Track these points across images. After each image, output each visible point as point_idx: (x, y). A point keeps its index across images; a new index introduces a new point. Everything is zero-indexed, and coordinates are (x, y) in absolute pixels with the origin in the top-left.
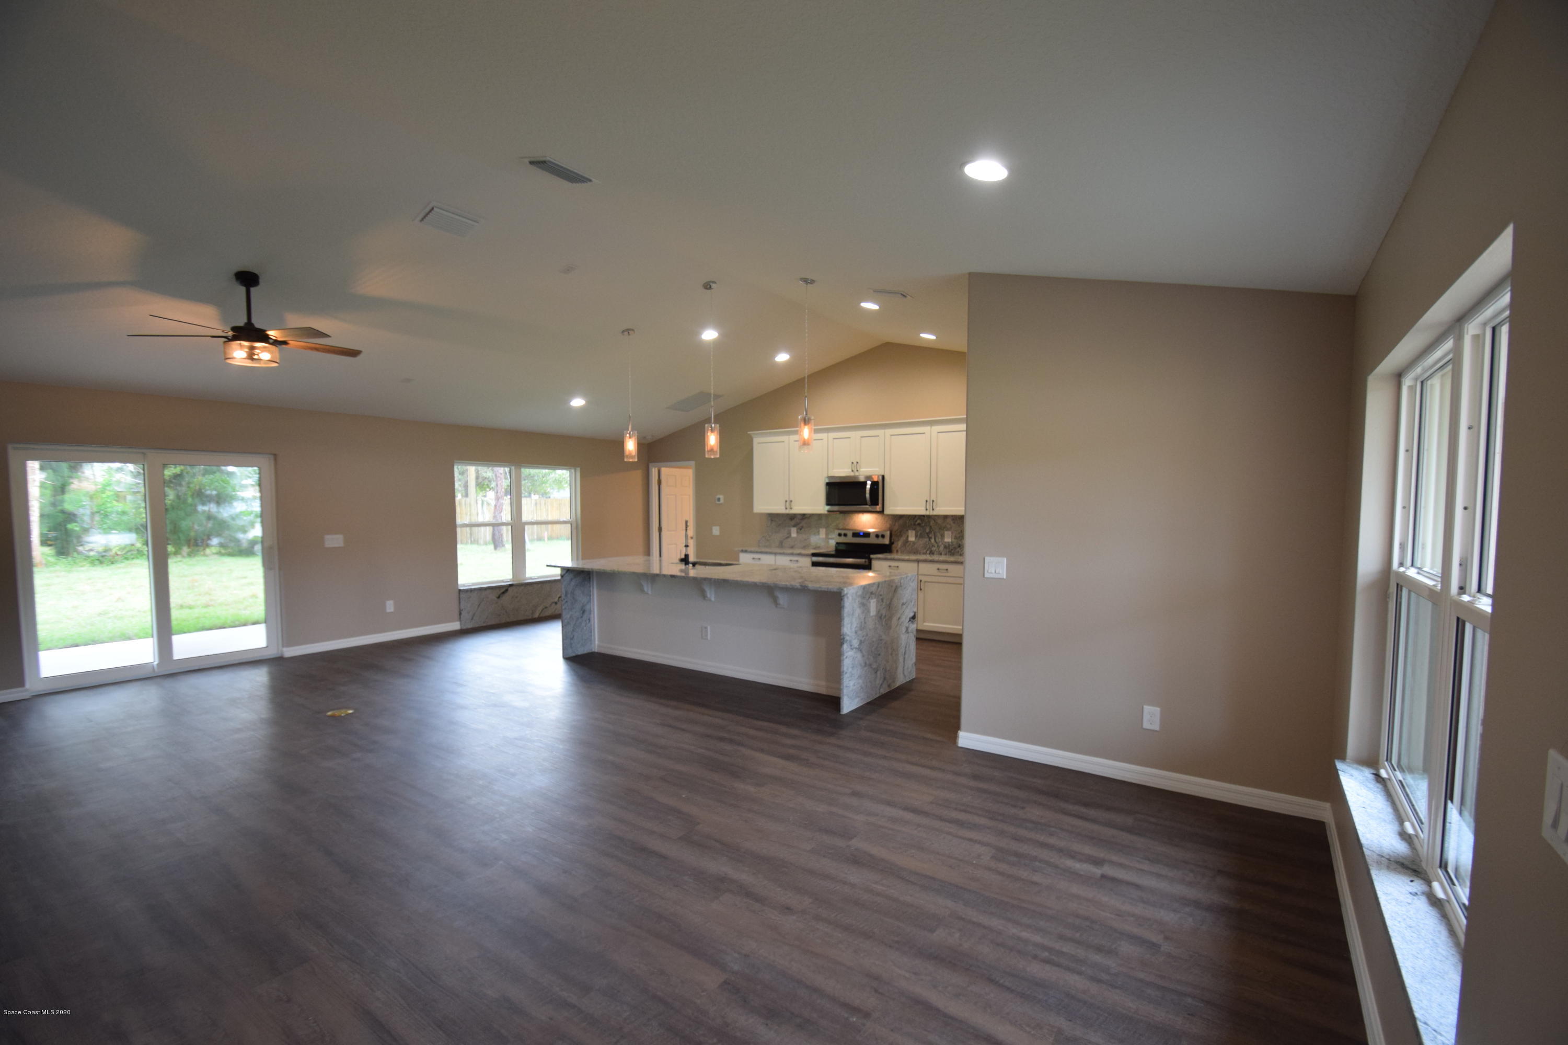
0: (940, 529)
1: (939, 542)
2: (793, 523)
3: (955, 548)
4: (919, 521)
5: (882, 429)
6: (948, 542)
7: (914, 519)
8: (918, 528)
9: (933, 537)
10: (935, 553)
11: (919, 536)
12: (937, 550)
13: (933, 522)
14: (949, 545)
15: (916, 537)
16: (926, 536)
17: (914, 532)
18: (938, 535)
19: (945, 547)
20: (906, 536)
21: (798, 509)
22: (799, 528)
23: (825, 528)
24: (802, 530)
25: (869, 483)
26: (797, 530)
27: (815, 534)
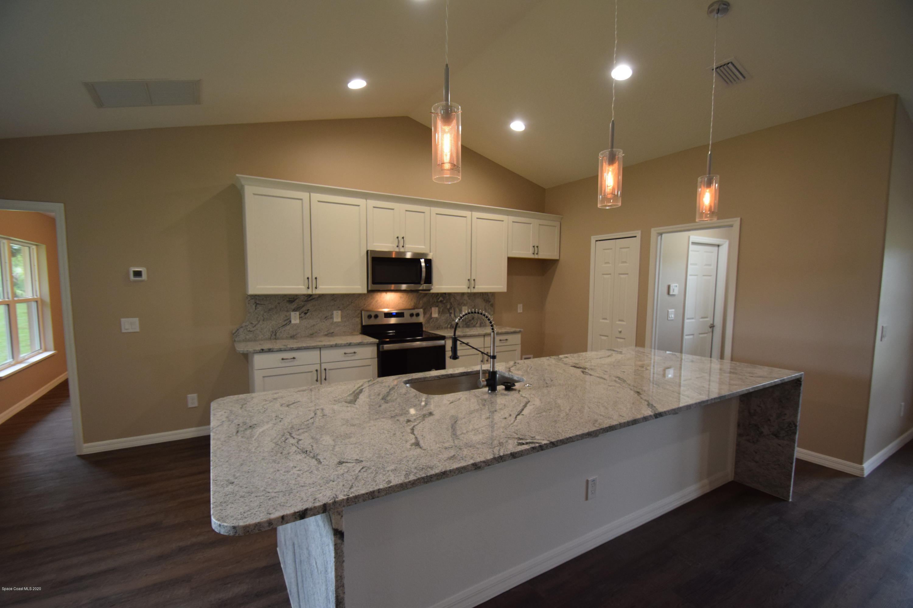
0: (459, 304)
2: (294, 306)
3: (470, 321)
4: (441, 299)
5: (426, 206)
7: (436, 297)
8: (440, 305)
9: (453, 312)
11: (441, 313)
13: (453, 299)
15: (439, 314)
16: (448, 312)
17: (437, 308)
18: (457, 310)
20: (430, 313)
21: (324, 288)
22: (303, 312)
23: (340, 310)
24: (308, 315)
25: (422, 261)
26: (300, 314)
27: (326, 317)
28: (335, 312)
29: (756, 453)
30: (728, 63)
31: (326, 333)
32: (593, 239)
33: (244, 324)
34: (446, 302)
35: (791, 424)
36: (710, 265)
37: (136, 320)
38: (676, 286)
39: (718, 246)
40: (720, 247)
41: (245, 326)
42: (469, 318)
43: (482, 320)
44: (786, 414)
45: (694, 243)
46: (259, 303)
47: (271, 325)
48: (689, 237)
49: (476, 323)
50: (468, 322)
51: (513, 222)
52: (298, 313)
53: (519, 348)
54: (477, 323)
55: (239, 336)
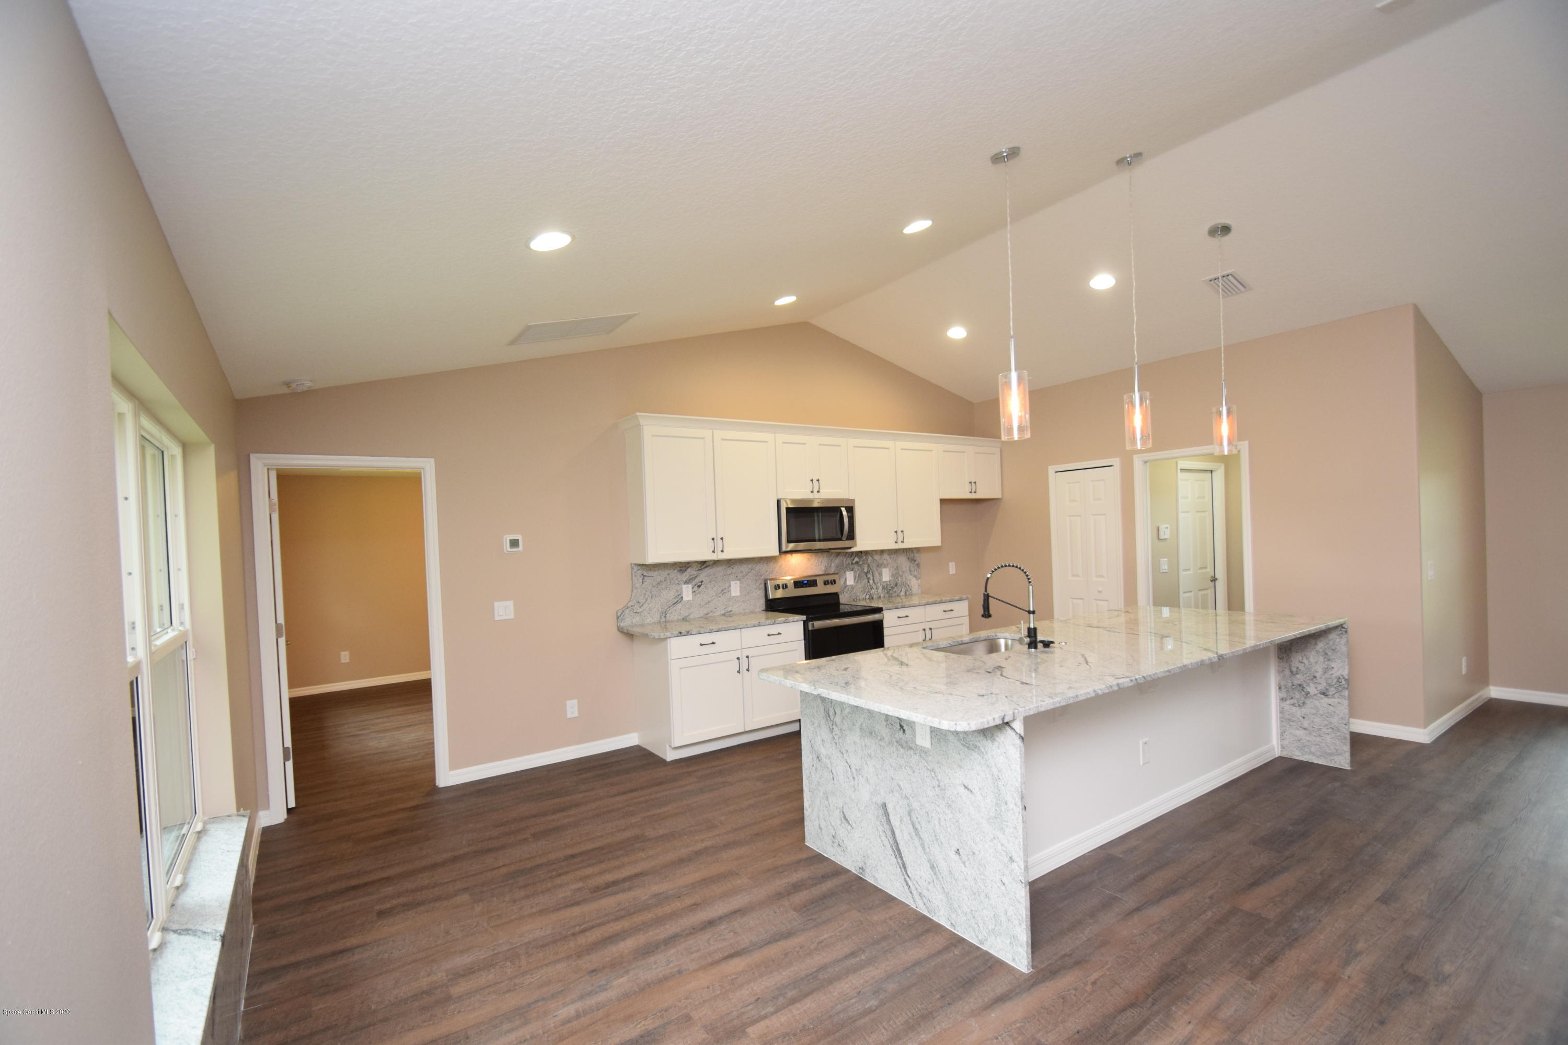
0: (878, 566)
1: (878, 583)
4: (856, 559)
5: (843, 437)
6: (886, 582)
7: (851, 557)
8: (856, 567)
9: (872, 577)
10: (875, 597)
11: (857, 579)
12: (876, 592)
13: (871, 558)
14: (887, 585)
15: (855, 579)
16: (865, 577)
17: (852, 572)
18: (876, 574)
19: (884, 588)
20: (844, 580)
22: (695, 585)
23: (739, 580)
24: (701, 587)
25: (843, 509)
26: (693, 588)
27: (722, 591)
28: (733, 583)
29: (1304, 718)
30: (1228, 275)
31: (723, 612)
32: (1051, 470)
33: (630, 604)
34: (863, 564)
35: (1340, 678)
36: (1203, 497)
37: (510, 604)
38: (1167, 528)
39: (1212, 471)
40: (1213, 474)
41: (632, 606)
42: (891, 584)
43: (907, 587)
44: (1333, 668)
45: (1182, 470)
46: (647, 575)
47: (660, 603)
48: (1177, 462)
49: (899, 591)
50: (890, 590)
51: (944, 451)
52: (690, 586)
53: (966, 620)
54: (901, 591)
55: (624, 619)
